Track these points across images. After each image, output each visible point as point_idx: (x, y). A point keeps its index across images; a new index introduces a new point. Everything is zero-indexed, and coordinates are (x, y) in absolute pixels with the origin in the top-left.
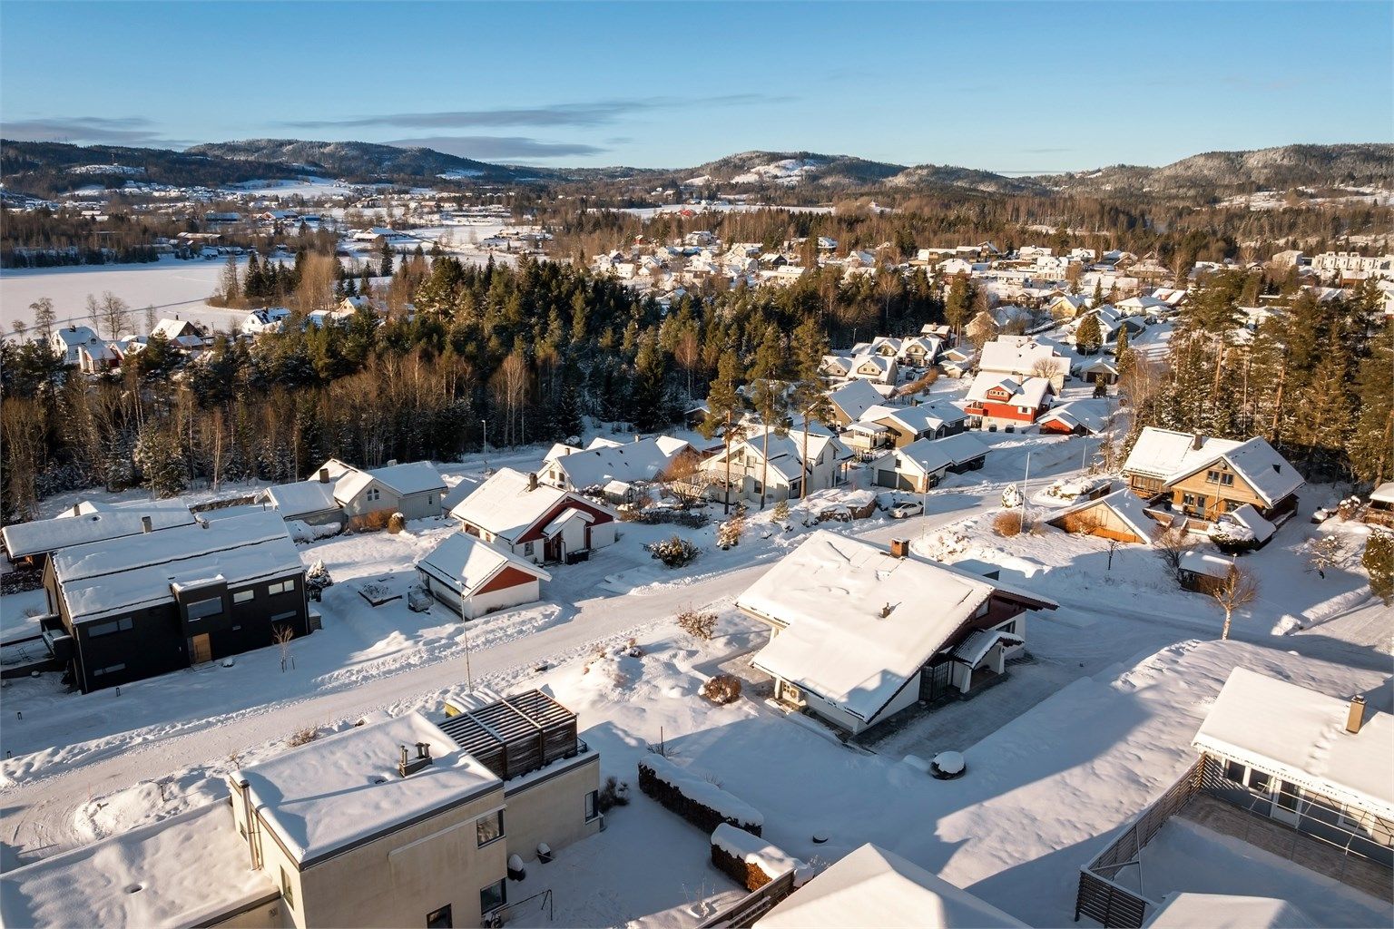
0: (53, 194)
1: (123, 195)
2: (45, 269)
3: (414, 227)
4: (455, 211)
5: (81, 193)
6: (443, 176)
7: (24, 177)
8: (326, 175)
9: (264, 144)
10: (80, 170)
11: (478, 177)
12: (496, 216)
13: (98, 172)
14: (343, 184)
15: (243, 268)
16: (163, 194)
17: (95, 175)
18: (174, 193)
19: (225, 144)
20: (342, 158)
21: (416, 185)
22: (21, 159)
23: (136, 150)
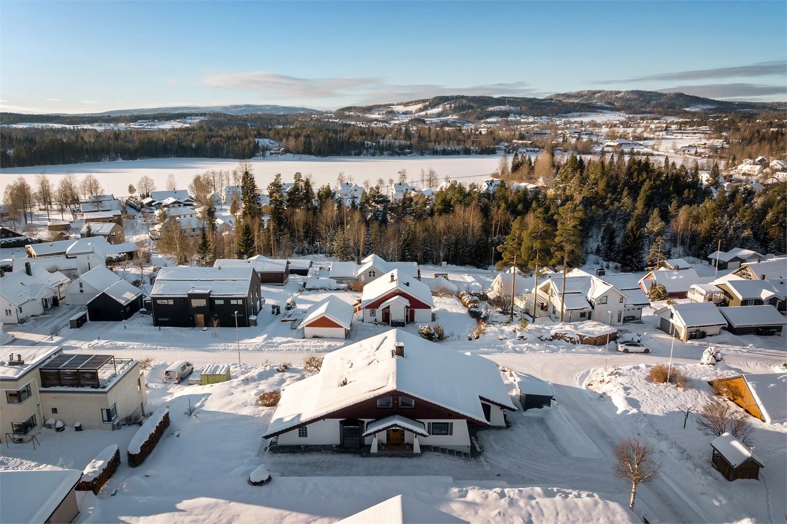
0: (477, 121)
1: (507, 121)
2: (445, 156)
3: (646, 139)
4: (676, 130)
5: (489, 120)
6: (687, 109)
7: (467, 113)
8: (614, 109)
9: (585, 93)
10: (491, 109)
11: (711, 109)
12: (702, 133)
13: (499, 110)
14: (622, 114)
15: (510, 159)
16: (526, 120)
17: (497, 111)
18: (531, 119)
19: (565, 94)
20: (628, 100)
21: (666, 115)
22: (467, 104)
23: (519, 98)
